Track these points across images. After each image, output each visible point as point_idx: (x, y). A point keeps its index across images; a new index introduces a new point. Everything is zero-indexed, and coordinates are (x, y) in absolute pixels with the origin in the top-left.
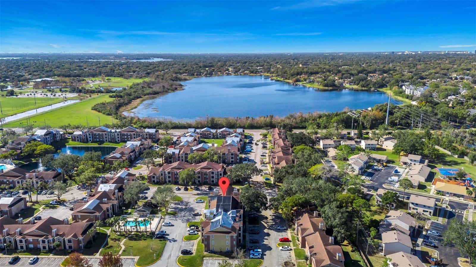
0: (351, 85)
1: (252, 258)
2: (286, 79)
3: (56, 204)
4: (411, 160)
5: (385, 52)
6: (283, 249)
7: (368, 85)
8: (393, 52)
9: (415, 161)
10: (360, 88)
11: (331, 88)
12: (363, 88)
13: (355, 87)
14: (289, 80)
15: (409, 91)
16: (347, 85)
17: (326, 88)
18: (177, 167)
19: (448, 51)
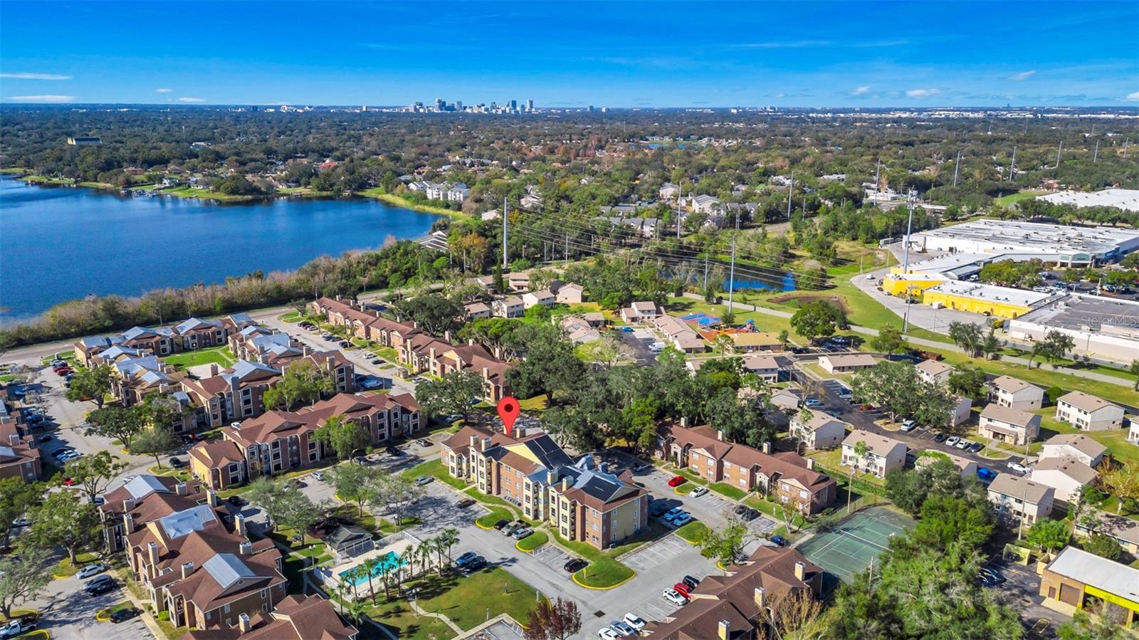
0: (290, 187)
1: (683, 525)
2: (86, 180)
3: (26, 628)
4: (643, 311)
5: (237, 107)
6: (699, 493)
7: (332, 185)
8: (255, 108)
9: (649, 311)
10: (316, 193)
11: (249, 197)
12: (324, 193)
13: (302, 190)
14: (96, 181)
15: (435, 193)
16: (282, 188)
17: (239, 198)
18: (286, 426)
19: (367, 108)
